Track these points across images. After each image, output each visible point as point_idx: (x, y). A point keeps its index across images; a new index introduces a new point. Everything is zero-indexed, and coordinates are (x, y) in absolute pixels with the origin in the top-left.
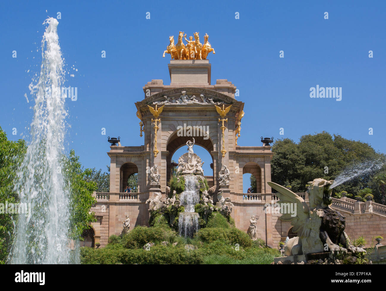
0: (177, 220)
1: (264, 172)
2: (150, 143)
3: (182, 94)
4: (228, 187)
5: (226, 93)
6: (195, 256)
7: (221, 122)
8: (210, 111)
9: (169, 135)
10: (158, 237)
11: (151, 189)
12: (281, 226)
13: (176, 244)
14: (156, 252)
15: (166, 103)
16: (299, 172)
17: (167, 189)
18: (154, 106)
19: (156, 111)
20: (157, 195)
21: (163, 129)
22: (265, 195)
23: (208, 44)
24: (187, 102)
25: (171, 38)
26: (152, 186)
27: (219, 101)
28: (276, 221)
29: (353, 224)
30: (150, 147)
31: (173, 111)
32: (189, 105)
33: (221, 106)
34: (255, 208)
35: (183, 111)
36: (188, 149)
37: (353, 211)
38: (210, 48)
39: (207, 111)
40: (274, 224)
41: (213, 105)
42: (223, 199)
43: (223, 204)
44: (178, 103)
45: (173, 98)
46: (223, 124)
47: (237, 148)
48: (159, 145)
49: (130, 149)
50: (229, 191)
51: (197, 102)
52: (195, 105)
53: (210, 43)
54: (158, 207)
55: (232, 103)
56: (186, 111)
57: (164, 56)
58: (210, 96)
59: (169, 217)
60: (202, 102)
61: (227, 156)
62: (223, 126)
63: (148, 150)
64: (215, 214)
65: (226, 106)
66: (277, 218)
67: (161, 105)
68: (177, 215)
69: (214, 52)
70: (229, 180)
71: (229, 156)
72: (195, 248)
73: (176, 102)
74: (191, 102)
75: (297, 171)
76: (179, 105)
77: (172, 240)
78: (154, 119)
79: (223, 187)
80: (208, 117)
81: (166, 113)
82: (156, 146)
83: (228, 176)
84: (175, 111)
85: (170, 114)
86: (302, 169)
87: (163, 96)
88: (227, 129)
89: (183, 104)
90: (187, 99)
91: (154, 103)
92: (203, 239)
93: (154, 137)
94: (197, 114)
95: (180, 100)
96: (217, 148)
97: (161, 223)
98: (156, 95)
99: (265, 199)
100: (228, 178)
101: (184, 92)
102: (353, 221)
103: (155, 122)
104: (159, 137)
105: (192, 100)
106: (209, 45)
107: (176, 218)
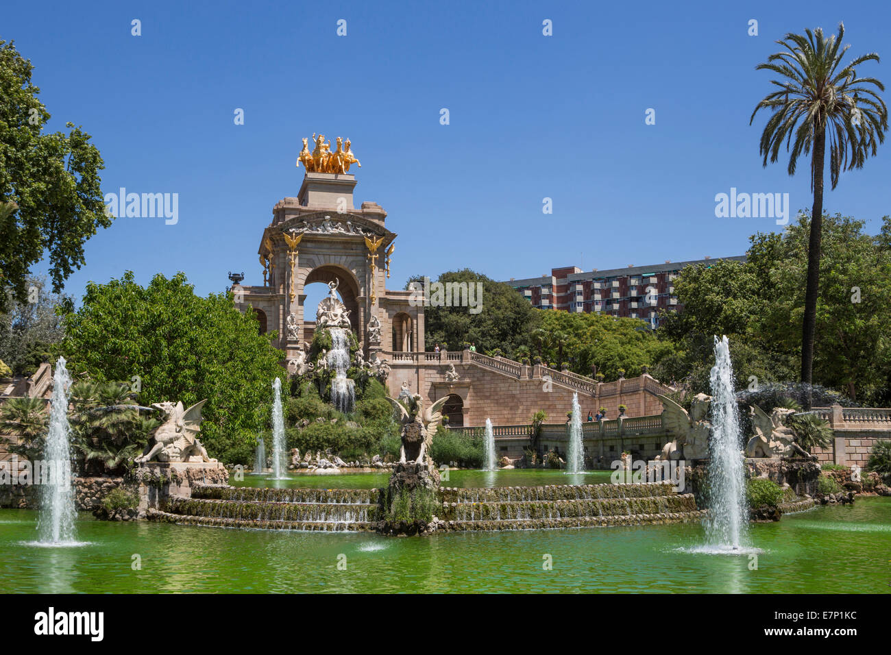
0: (330, 389)
1: (417, 324)
2: (284, 283)
3: (325, 220)
4: (379, 344)
5: (376, 221)
6: (365, 437)
7: (371, 259)
8: (356, 243)
9: (307, 274)
10: (314, 412)
11: (289, 346)
12: (435, 393)
13: (335, 420)
14: (319, 432)
15: (306, 230)
16: (443, 320)
17: (305, 345)
18: (291, 234)
19: (293, 241)
20: (300, 355)
21: (301, 265)
22: (418, 354)
23: (350, 153)
24: (332, 231)
25: (305, 141)
26: (290, 342)
27: (370, 231)
28: (429, 387)
29: (518, 392)
30: (284, 289)
31: (312, 241)
32: (333, 235)
33: (371, 238)
34: (405, 371)
35: (325, 242)
36: (330, 293)
37: (519, 377)
38: (354, 159)
39: (353, 243)
40: (427, 391)
41: (363, 237)
42: (378, 361)
43: (378, 367)
44: (320, 232)
45: (314, 224)
46: (373, 261)
47: (388, 293)
48: (296, 285)
49: (257, 290)
50: (380, 350)
51: (342, 231)
52: (341, 235)
53: (353, 152)
54: (303, 371)
55: (384, 235)
56: (328, 242)
57: (298, 165)
58: (358, 224)
59: (319, 385)
60: (349, 231)
61: (376, 302)
62: (374, 265)
63: (281, 292)
64: (371, 381)
65: (377, 239)
66: (430, 384)
67: (299, 234)
68: (328, 382)
69: (360, 165)
70: (380, 335)
71: (379, 303)
72: (358, 426)
73: (318, 231)
74: (335, 231)
75: (440, 319)
76: (321, 235)
77: (329, 416)
78: (290, 251)
79: (374, 344)
80: (354, 251)
81: (303, 244)
82: (292, 287)
83: (379, 329)
84: (315, 241)
85: (309, 245)
86: (446, 316)
87: (302, 221)
88: (377, 268)
89: (326, 233)
90: (330, 226)
91: (291, 231)
92: (367, 414)
93: (289, 276)
94: (340, 246)
95: (322, 227)
96: (365, 292)
97: (310, 392)
98: (294, 219)
99: (417, 359)
100: (379, 333)
101: (328, 217)
102: (518, 388)
103: (291, 255)
104: (296, 277)
105: (337, 228)
106: (352, 155)
107: (328, 386)
